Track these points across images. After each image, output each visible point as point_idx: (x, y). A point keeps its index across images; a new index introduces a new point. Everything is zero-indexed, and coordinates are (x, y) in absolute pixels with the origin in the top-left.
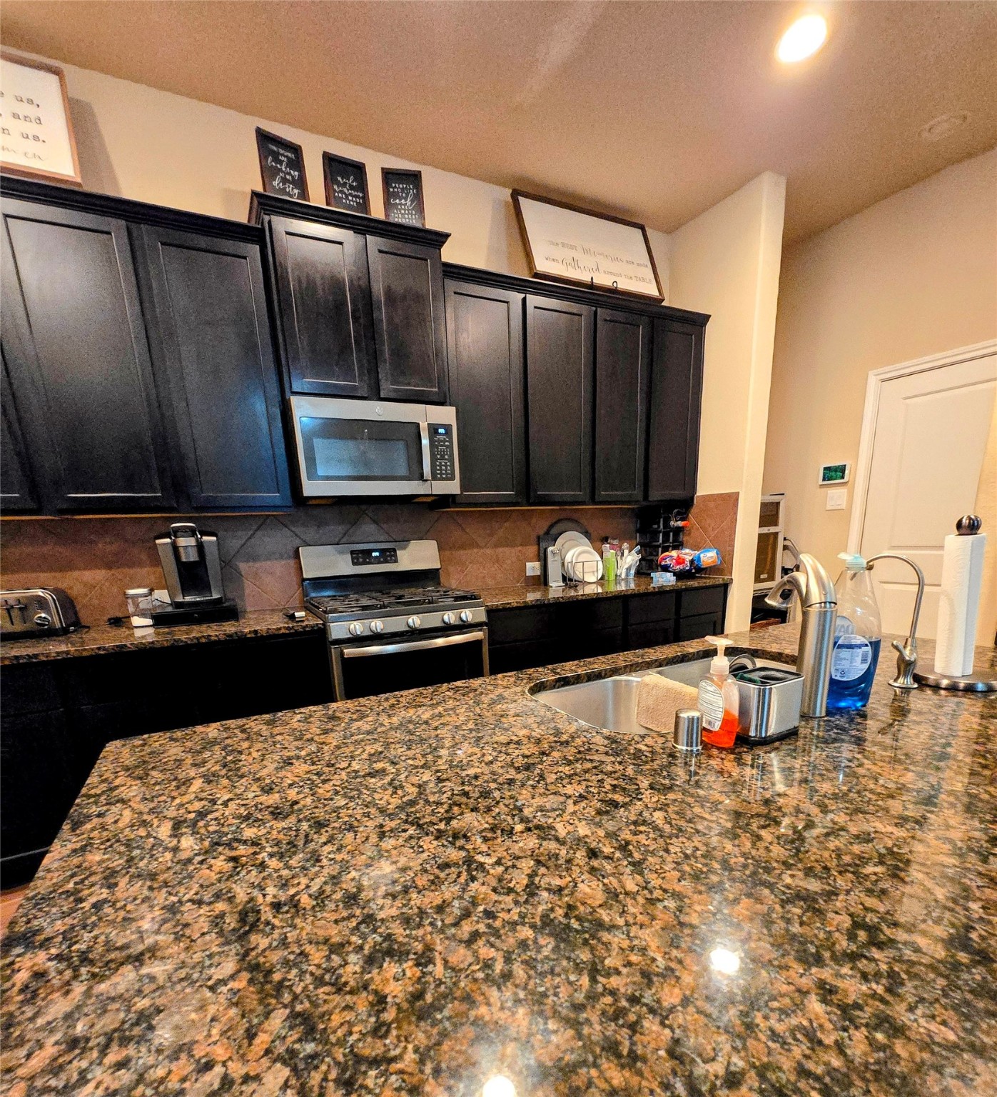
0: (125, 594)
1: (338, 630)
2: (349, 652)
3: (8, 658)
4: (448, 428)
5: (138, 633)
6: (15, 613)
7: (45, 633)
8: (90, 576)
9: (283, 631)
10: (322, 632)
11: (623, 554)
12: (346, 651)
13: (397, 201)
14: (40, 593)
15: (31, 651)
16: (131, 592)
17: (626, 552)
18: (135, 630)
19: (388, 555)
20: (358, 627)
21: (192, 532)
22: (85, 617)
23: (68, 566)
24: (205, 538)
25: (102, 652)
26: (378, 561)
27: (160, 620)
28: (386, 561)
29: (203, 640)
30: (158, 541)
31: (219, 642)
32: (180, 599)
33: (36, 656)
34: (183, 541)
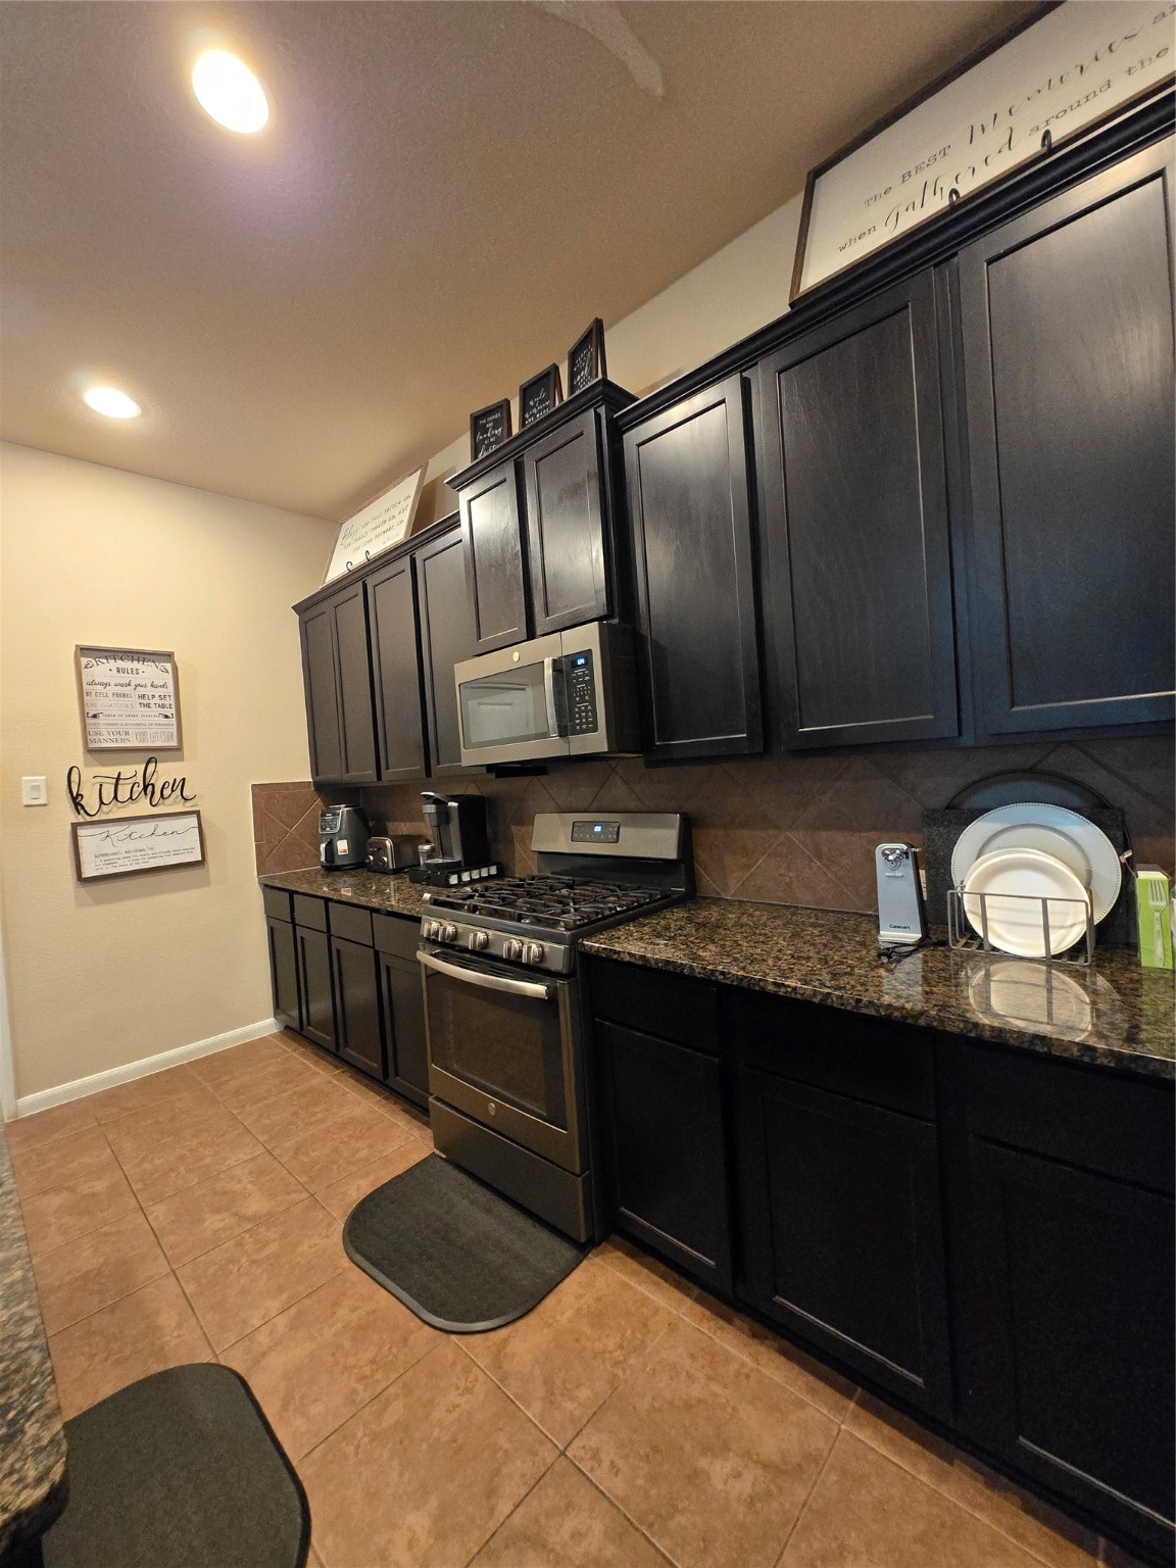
4: (588, 655)
6: (376, 854)
19: (611, 831)
21: (433, 800)
24: (450, 804)
26: (598, 839)
28: (607, 840)
34: (428, 809)
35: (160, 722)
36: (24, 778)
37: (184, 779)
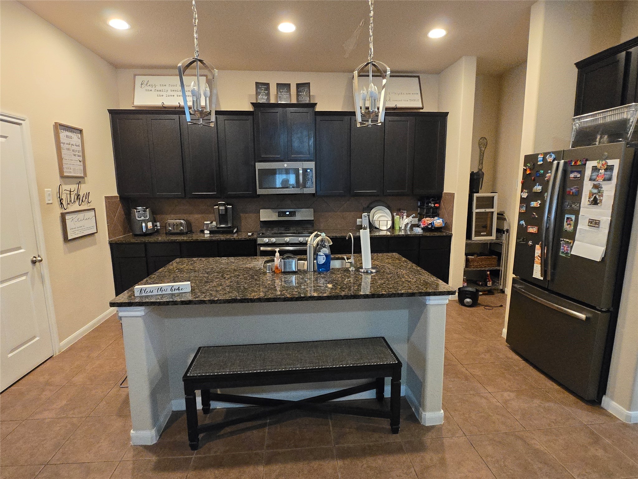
0: (204, 223)
1: (260, 241)
2: (262, 248)
3: (170, 240)
4: (311, 170)
5: (206, 236)
6: (175, 227)
7: (181, 233)
8: (197, 216)
9: (243, 239)
10: (255, 240)
11: (403, 218)
12: (261, 248)
13: (301, 93)
14: (182, 221)
15: (176, 238)
16: (205, 222)
17: (405, 217)
18: (205, 235)
19: (292, 214)
20: (266, 240)
21: (224, 205)
22: (194, 229)
23: (191, 213)
24: (228, 206)
25: (192, 241)
26: (288, 216)
27: (211, 232)
28: (291, 216)
29: (219, 240)
30: (214, 207)
31: (223, 240)
32: (218, 226)
33: (176, 240)
34: (221, 208)
35: (77, 164)
36: (45, 189)
37: (89, 193)
